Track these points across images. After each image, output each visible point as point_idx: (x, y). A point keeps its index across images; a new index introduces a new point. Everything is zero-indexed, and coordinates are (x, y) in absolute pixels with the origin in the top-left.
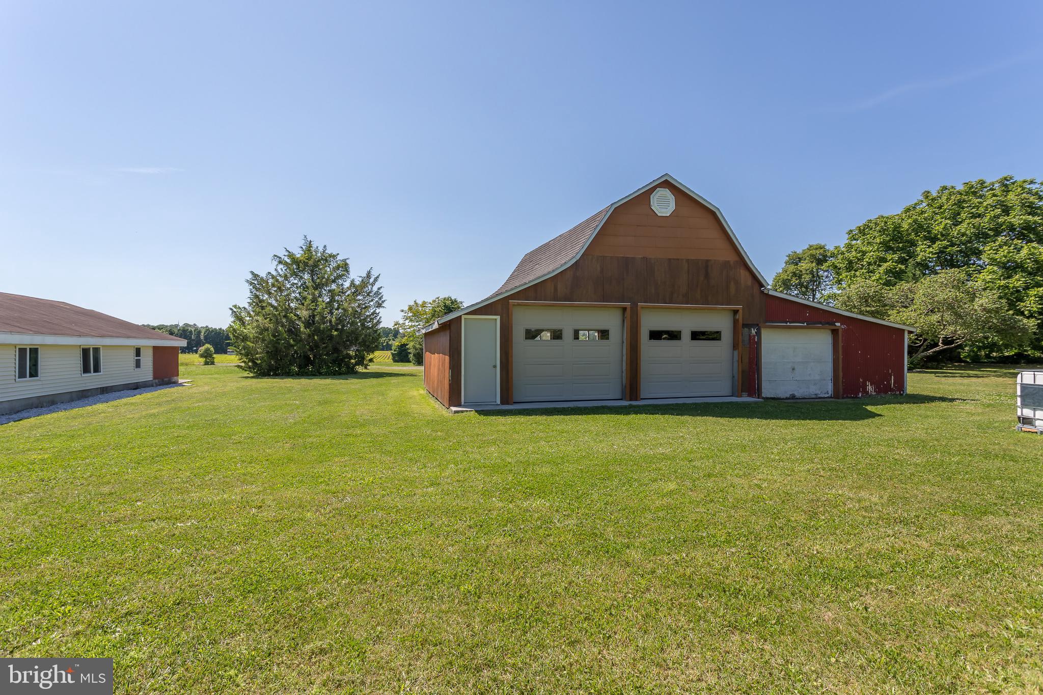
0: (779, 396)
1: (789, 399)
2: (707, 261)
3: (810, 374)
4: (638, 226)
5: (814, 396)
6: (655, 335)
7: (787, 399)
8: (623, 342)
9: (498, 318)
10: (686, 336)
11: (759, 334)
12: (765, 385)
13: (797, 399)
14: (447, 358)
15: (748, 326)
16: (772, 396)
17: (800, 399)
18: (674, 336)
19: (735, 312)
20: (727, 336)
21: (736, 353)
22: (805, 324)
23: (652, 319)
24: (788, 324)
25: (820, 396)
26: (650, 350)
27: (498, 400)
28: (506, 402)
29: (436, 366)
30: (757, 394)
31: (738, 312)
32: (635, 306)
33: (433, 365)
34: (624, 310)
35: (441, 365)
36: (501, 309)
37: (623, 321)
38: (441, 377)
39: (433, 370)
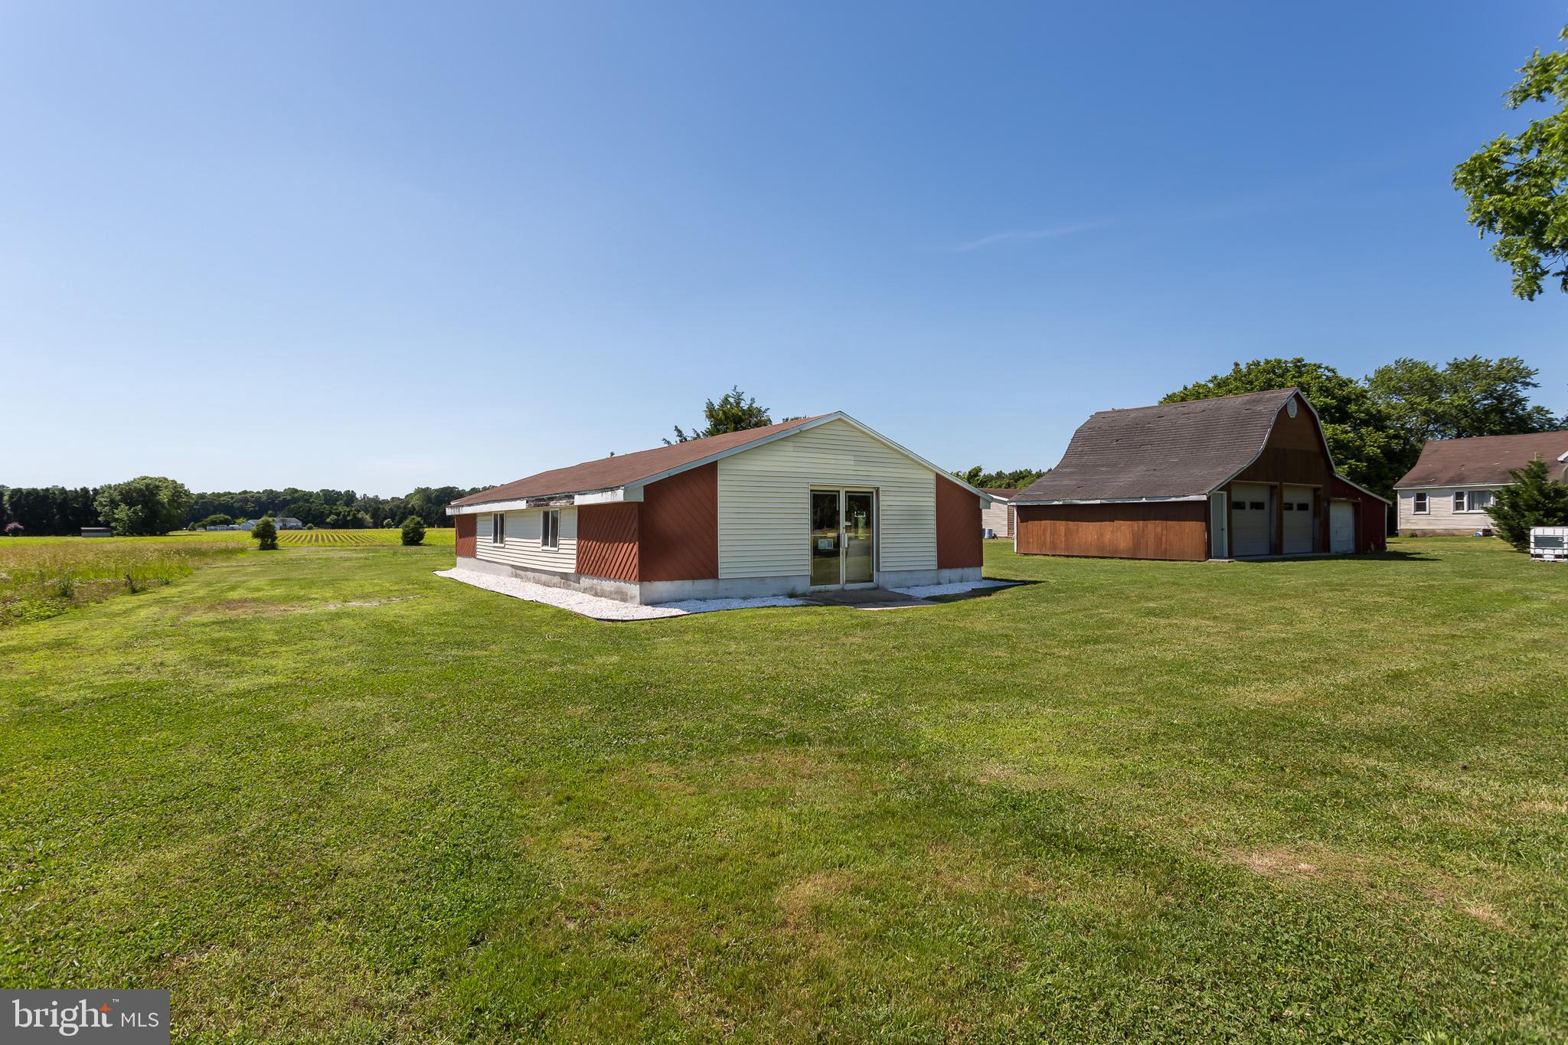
8: (1272, 512)
9: (1225, 492)
11: (1329, 505)
12: (1331, 544)
14: (1202, 523)
15: (1323, 500)
18: (1291, 507)
19: (1316, 490)
21: (1316, 520)
23: (1285, 495)
27: (1226, 554)
28: (1230, 556)
29: (1120, 532)
30: (1329, 550)
31: (1318, 489)
32: (1281, 484)
33: (1089, 532)
34: (1272, 488)
35: (1159, 530)
36: (1227, 487)
37: (1271, 496)
38: (1161, 539)
39: (1101, 535)
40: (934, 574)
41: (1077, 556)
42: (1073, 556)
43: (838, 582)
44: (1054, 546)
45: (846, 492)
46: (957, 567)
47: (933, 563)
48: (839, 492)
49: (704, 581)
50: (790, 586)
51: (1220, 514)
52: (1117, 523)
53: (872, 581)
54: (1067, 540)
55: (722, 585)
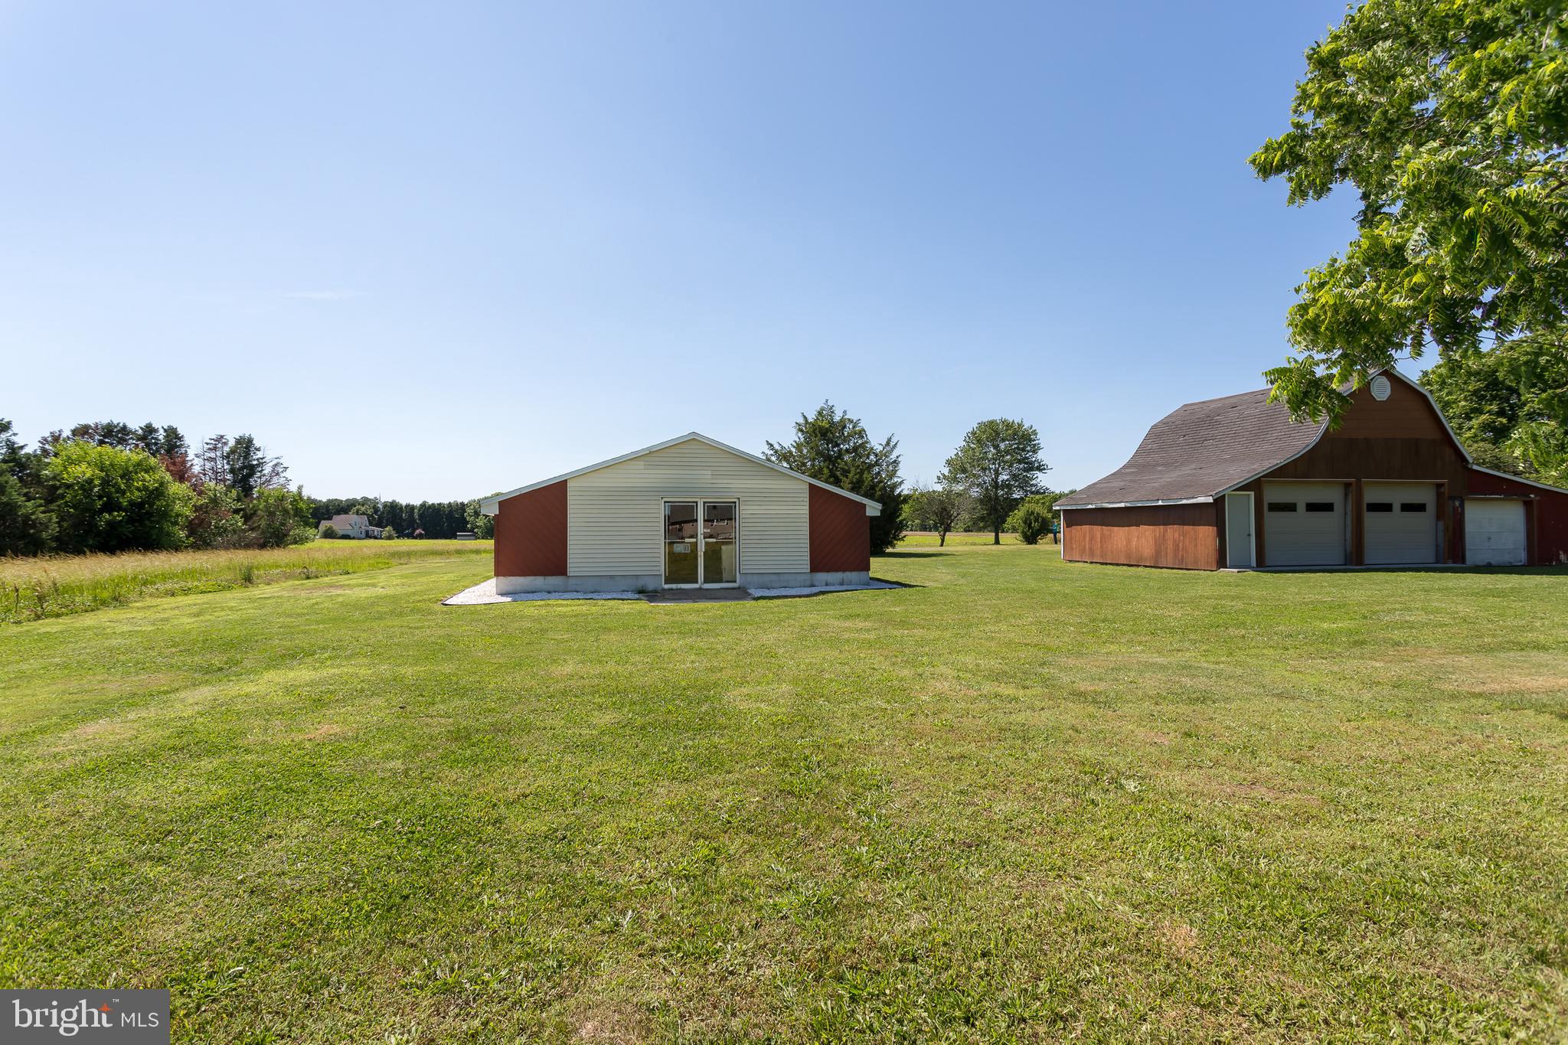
0: (1477, 564)
2: (1417, 440)
3: (1504, 543)
4: (1362, 411)
5: (1508, 565)
6: (1374, 507)
8: (1346, 514)
9: (1252, 493)
10: (1397, 507)
11: (1462, 506)
12: (1468, 554)
14: (1215, 528)
15: (1452, 498)
19: (1439, 486)
20: (1431, 508)
21: (1441, 524)
23: (1373, 494)
24: (1487, 496)
25: (1517, 559)
26: (1373, 521)
27: (1254, 563)
28: (1262, 564)
29: (1142, 538)
30: (1463, 561)
31: (1442, 485)
32: (1359, 481)
33: (1121, 537)
34: (1347, 485)
35: (1176, 535)
36: (1255, 485)
37: (1346, 495)
38: (1178, 546)
39: (1129, 541)
40: (808, 577)
41: (1110, 564)
42: (1106, 564)
43: (697, 582)
44: (1092, 553)
45: (704, 503)
46: (837, 571)
47: (806, 566)
48: (697, 502)
49: (554, 577)
50: (640, 583)
51: (1242, 518)
52: (1142, 527)
53: (735, 582)
54: (1102, 547)
55: (571, 581)
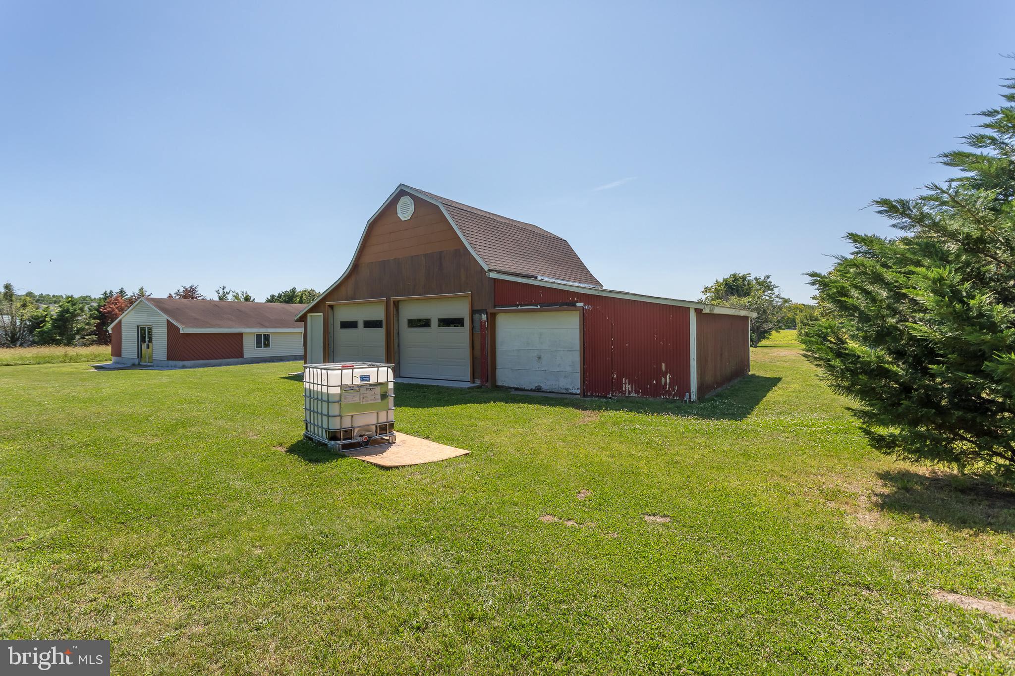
0: (523, 387)
1: (534, 391)
2: (441, 252)
3: (560, 365)
4: (390, 233)
5: (564, 391)
6: (413, 323)
7: (531, 390)
9: (322, 314)
10: (435, 323)
13: (544, 392)
15: (478, 312)
16: (516, 386)
17: (547, 392)
18: (426, 323)
20: (467, 322)
22: (539, 307)
24: (519, 307)
25: (571, 391)
26: (407, 336)
30: (490, 380)
31: (469, 297)
32: (388, 300)
36: (322, 308)
40: (167, 362)
43: (146, 362)
47: (166, 357)
48: (145, 327)
50: (134, 362)
55: (123, 359)
